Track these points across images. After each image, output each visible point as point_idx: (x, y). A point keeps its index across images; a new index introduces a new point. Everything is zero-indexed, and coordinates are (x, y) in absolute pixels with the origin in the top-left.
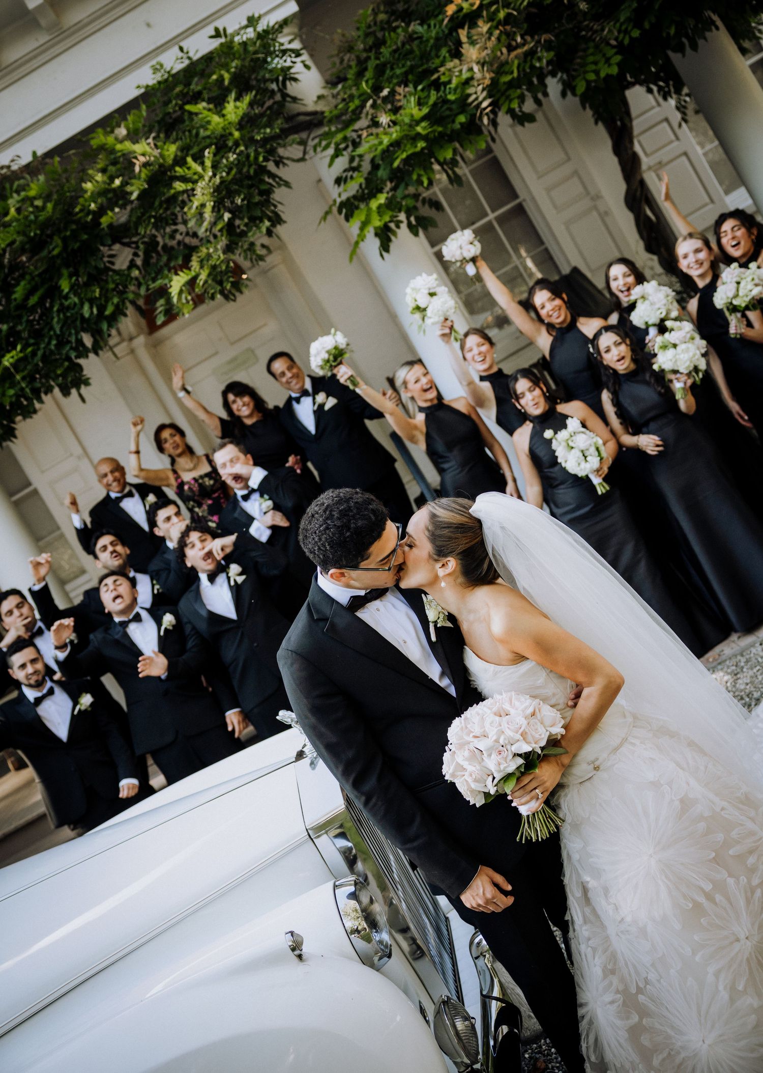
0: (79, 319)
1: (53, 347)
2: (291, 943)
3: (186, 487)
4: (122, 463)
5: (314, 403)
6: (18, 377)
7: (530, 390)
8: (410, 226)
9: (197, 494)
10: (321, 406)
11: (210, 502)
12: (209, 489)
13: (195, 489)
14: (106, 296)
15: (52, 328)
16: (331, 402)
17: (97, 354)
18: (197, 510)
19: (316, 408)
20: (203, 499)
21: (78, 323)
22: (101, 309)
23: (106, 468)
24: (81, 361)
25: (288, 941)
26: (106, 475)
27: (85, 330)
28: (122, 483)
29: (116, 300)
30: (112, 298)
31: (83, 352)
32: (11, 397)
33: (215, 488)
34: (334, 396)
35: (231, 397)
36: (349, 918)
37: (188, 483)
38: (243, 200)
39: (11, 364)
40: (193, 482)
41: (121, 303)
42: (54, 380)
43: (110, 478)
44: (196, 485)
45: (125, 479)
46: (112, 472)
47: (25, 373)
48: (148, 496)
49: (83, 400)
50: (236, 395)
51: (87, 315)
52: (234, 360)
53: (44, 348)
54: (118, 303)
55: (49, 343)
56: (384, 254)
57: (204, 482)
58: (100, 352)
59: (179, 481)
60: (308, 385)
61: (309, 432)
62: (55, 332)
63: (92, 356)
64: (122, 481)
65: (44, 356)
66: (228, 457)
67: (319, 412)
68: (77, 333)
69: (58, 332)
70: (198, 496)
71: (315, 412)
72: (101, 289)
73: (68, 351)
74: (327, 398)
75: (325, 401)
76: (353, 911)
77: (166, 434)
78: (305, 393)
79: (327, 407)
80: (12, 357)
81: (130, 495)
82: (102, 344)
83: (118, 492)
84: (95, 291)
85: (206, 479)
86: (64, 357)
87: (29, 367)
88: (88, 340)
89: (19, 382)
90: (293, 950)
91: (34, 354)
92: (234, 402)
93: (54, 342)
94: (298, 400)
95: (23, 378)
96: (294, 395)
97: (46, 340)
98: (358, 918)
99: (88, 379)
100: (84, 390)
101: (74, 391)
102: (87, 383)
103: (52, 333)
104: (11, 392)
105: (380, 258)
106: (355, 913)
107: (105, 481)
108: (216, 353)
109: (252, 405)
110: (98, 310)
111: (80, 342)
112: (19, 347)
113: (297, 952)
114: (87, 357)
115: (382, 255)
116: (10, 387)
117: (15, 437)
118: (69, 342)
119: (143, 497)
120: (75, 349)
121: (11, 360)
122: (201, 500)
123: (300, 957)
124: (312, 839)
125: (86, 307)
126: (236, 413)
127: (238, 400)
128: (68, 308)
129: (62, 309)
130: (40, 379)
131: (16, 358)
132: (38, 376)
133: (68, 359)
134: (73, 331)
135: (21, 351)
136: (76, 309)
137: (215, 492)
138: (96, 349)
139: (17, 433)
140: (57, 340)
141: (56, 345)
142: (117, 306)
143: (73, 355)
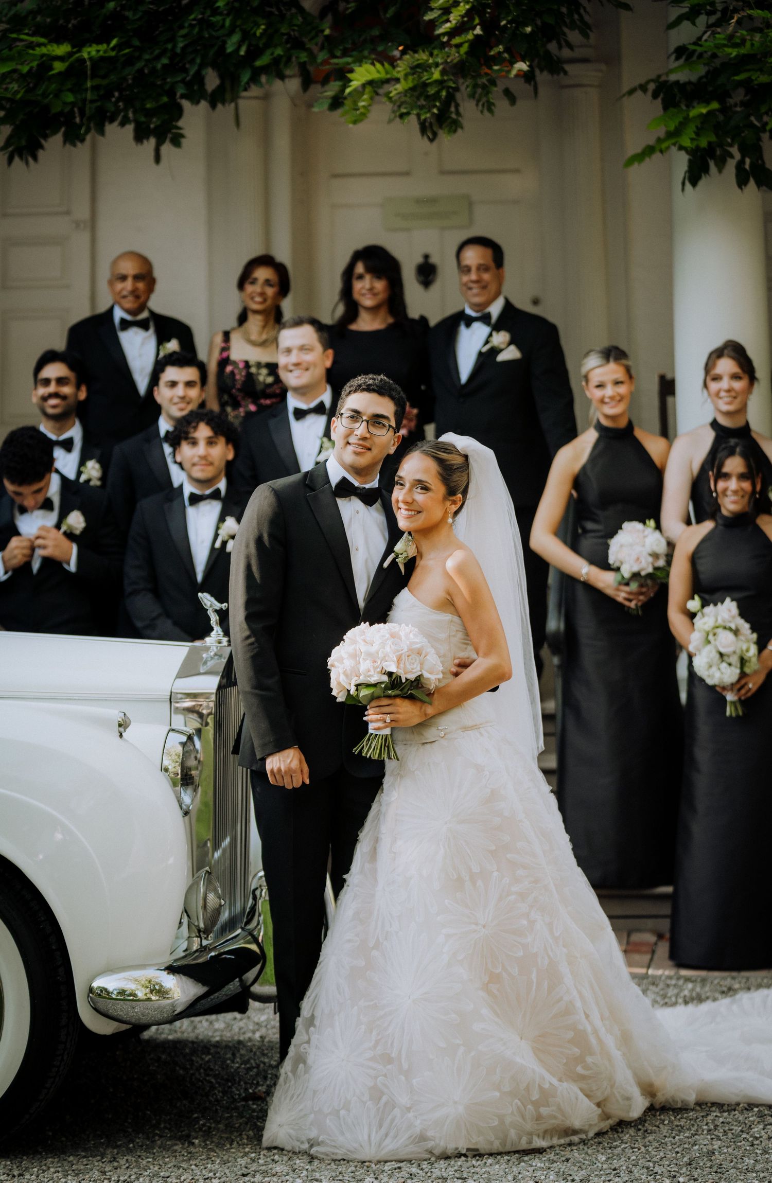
0: (216, 48)
1: (159, 66)
2: (120, 720)
3: (229, 369)
4: (157, 273)
5: (487, 342)
6: (89, 84)
7: (742, 477)
8: (740, 166)
9: (238, 386)
10: (495, 351)
11: (252, 408)
12: (259, 387)
13: (238, 377)
14: (270, 39)
15: (172, 39)
16: (511, 354)
17: (213, 106)
18: (229, 409)
19: (485, 349)
20: (244, 398)
21: (212, 52)
22: (255, 53)
23: (129, 268)
24: (186, 104)
25: (119, 717)
26: (123, 278)
27: (215, 66)
28: (140, 300)
29: (279, 51)
30: (276, 46)
31: (196, 93)
32: (65, 103)
33: (268, 391)
34: (519, 347)
35: (360, 268)
36: (170, 758)
37: (235, 363)
38: (509, 22)
39: (91, 59)
40: (241, 365)
41: (284, 59)
42: (135, 113)
43: (129, 285)
44: (244, 373)
45: (148, 299)
46: (137, 278)
47: (104, 82)
48: (169, 341)
49: (158, 159)
50: (369, 270)
51: (230, 49)
52: (432, 201)
53: (148, 61)
54: (280, 57)
55: (158, 58)
56: (688, 186)
57: (259, 374)
58: (220, 106)
59: (225, 354)
60: (495, 310)
61: (459, 379)
62: (175, 46)
63: (204, 104)
64: (142, 299)
65: (141, 71)
66: (298, 342)
67: (487, 358)
68: (202, 66)
69: (178, 50)
70: (239, 390)
71: (480, 354)
72: (269, 25)
73: (177, 82)
74: (510, 344)
75: (503, 346)
76: (176, 755)
77: (262, 274)
78: (485, 318)
79: (501, 358)
80: (98, 51)
81: (144, 325)
82: (228, 96)
83: (128, 311)
84: (259, 26)
85: (264, 371)
86: (167, 87)
87: (113, 78)
88: (212, 81)
89: (86, 90)
90: (120, 725)
91: (130, 61)
92: (361, 277)
93: (165, 61)
94: (469, 321)
95: (95, 88)
96: (469, 312)
97: (157, 52)
98: (177, 762)
99: (182, 136)
100: (167, 149)
101: (152, 141)
102: (177, 141)
103: (169, 46)
104: (70, 98)
105: (680, 187)
106: (176, 757)
107: (119, 286)
108: (407, 174)
109: (381, 297)
110: (247, 52)
111: (199, 79)
112: (114, 42)
113: (122, 729)
114: (198, 103)
115: (683, 184)
116: (70, 90)
117: (35, 158)
118: (185, 70)
119: (161, 339)
120: (188, 85)
121: (93, 53)
122: (239, 398)
123: (121, 735)
124: (171, 702)
125: (236, 38)
126: (356, 296)
127: (368, 277)
128: (211, 25)
129: (204, 23)
130: (118, 100)
131: (101, 53)
132: (117, 94)
133: (171, 93)
134: (198, 61)
135: (113, 49)
136: (221, 32)
137: (267, 396)
138: (215, 99)
139: (41, 153)
140: (171, 59)
141: (164, 66)
142: (276, 61)
143: (181, 91)
